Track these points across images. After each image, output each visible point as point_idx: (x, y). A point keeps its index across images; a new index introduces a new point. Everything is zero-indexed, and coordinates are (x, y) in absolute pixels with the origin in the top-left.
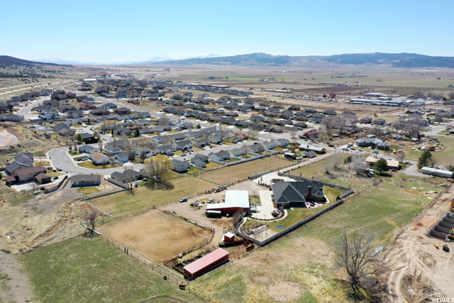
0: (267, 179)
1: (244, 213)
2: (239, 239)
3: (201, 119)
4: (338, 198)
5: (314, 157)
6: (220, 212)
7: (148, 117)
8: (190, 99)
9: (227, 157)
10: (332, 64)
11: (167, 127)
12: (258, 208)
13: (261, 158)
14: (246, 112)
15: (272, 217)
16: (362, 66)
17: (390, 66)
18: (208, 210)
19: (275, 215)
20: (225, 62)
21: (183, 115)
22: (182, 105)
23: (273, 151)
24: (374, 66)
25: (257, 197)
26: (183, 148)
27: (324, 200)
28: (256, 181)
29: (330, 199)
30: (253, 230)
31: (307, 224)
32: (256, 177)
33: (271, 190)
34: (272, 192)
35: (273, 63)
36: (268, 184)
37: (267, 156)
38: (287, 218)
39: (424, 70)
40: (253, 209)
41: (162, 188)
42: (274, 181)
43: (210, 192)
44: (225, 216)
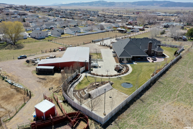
3: (68, 18)
4: (176, 53)
5: (138, 32)
6: (53, 68)
7: (37, 17)
9: (79, 31)
10: (134, 6)
11: (45, 20)
12: (99, 64)
15: (116, 73)
16: (147, 6)
17: (159, 6)
18: (39, 65)
19: (119, 70)
20: (86, 5)
21: (58, 17)
22: (60, 14)
23: (111, 29)
24: (152, 6)
25: (98, 54)
26: (50, 28)
27: (164, 56)
29: (169, 56)
32: (98, 41)
33: (111, 48)
35: (108, 5)
36: (108, 45)
37: (106, 31)
38: (132, 73)
40: (94, 63)
42: (112, 43)
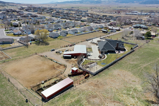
0: (95, 41)
1: (84, 56)
2: (81, 71)
3: (67, 19)
4: (132, 49)
5: (115, 32)
6: (71, 56)
7: (45, 18)
8: (63, 13)
9: (77, 32)
10: (117, 3)
11: (52, 21)
12: (91, 54)
13: (91, 32)
14: (85, 17)
15: (99, 58)
16: (128, 4)
17: (138, 4)
18: (64, 55)
19: (100, 57)
20: (78, 3)
21: (59, 18)
22: (59, 14)
23: (97, 30)
24: (132, 4)
25: (90, 48)
26: (57, 29)
27: (125, 50)
28: (90, 41)
29: (128, 49)
30: (89, 66)
31: (118, 62)
32: (90, 40)
33: (97, 45)
34: (98, 46)
35: (95, 3)
36: (95, 43)
37: (94, 32)
39: (151, 5)
40: (89, 54)
41: (43, 45)
42: (98, 41)
43: (67, 46)
44: (73, 58)
